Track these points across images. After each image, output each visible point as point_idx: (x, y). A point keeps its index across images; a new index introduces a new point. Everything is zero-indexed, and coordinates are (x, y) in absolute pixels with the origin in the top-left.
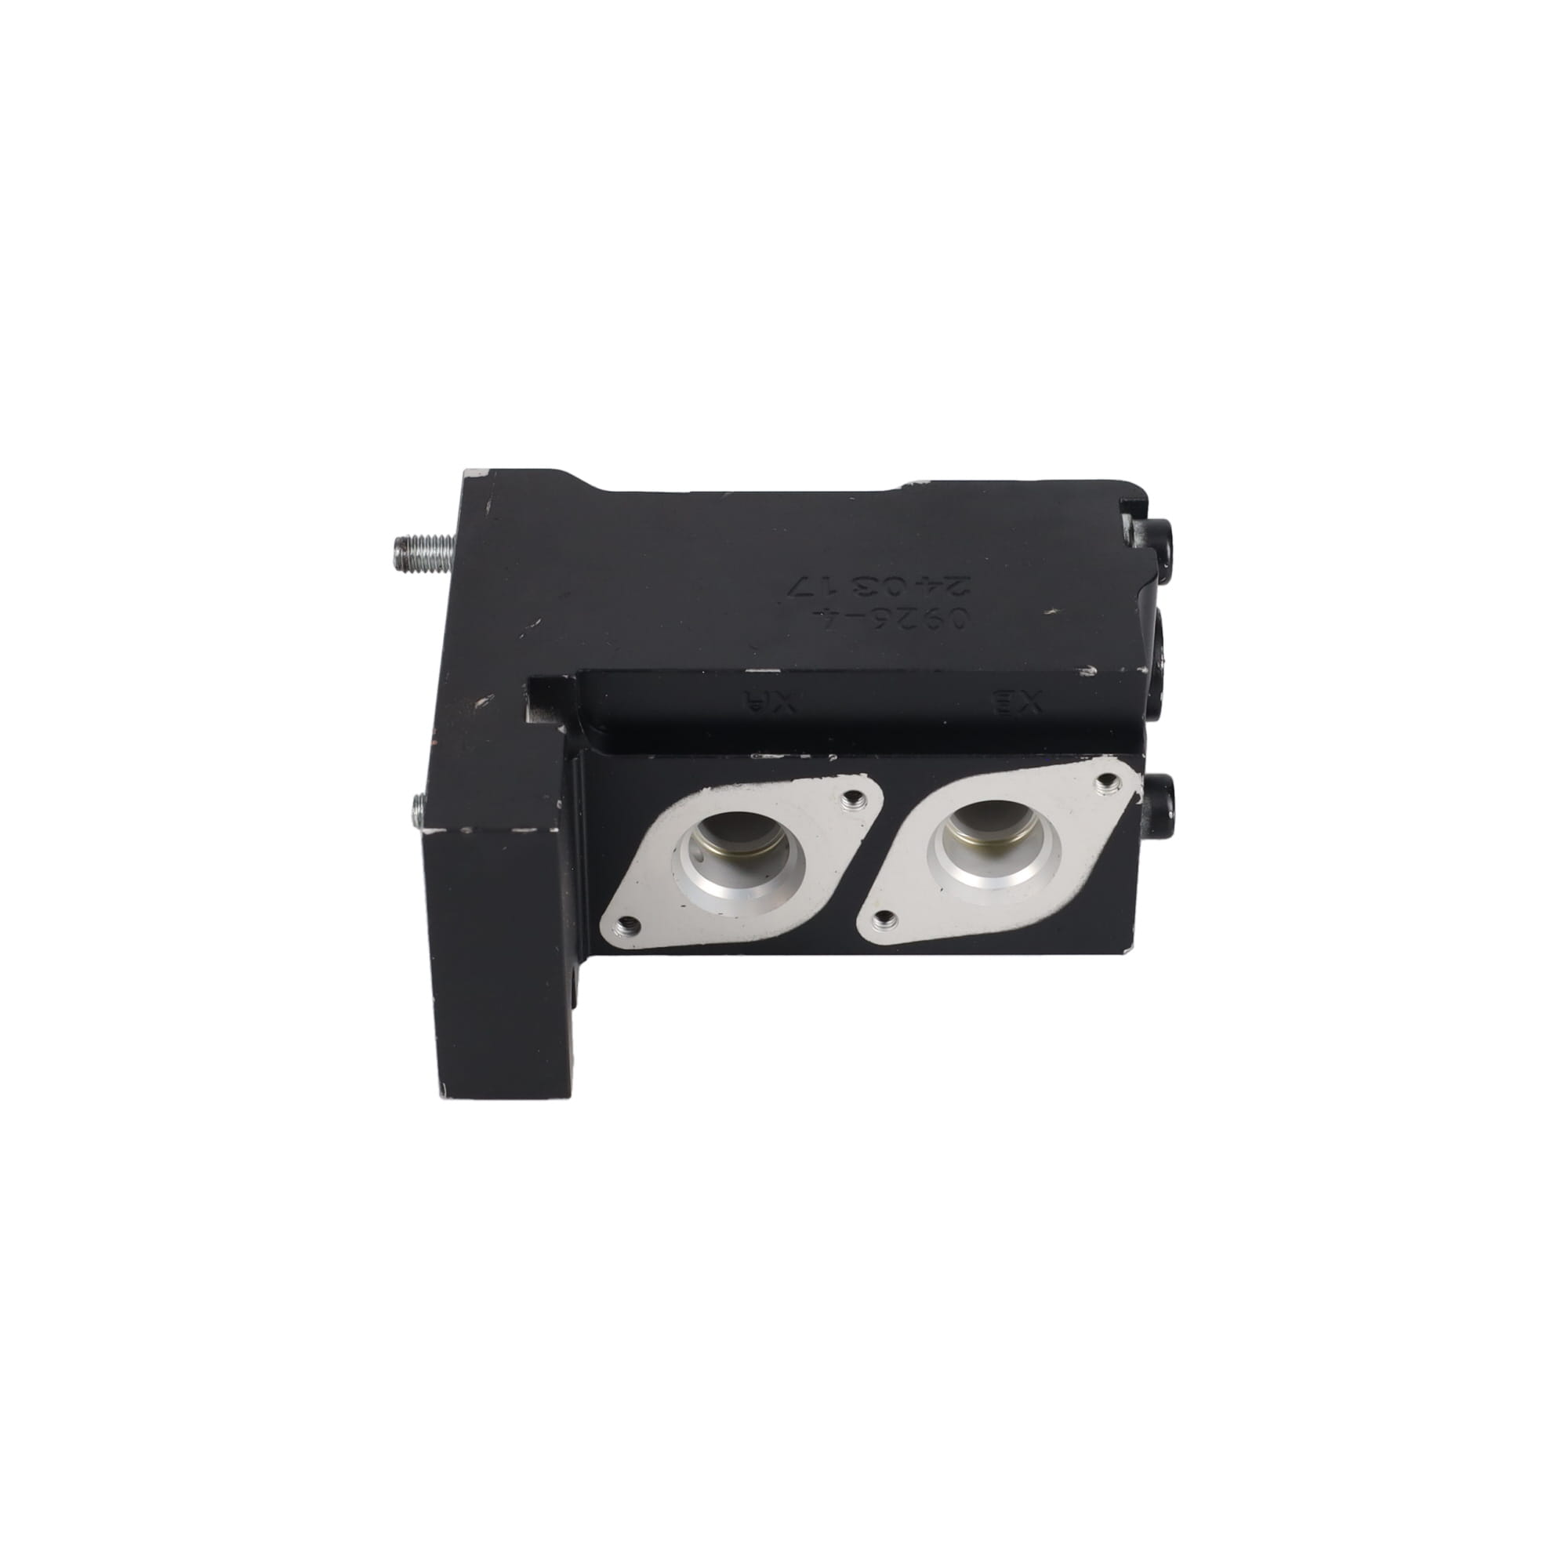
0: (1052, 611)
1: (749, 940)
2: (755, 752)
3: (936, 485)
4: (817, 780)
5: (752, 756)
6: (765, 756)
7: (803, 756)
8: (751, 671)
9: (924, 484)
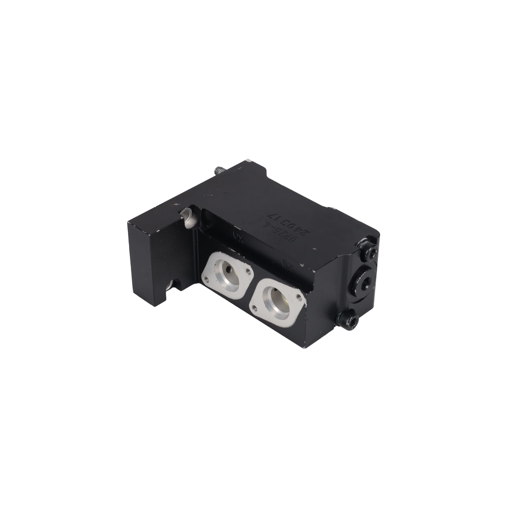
0: (315, 249)
1: (229, 297)
2: (230, 248)
3: (337, 210)
4: (241, 262)
5: (229, 248)
6: (232, 250)
7: (239, 254)
8: (235, 227)
9: (334, 209)
